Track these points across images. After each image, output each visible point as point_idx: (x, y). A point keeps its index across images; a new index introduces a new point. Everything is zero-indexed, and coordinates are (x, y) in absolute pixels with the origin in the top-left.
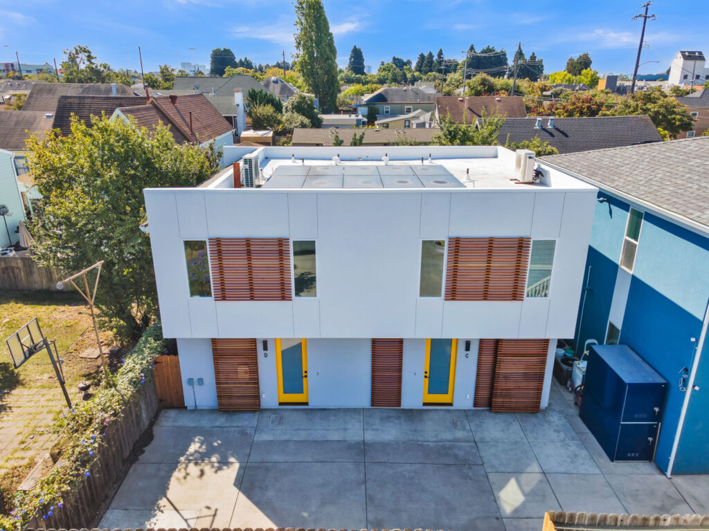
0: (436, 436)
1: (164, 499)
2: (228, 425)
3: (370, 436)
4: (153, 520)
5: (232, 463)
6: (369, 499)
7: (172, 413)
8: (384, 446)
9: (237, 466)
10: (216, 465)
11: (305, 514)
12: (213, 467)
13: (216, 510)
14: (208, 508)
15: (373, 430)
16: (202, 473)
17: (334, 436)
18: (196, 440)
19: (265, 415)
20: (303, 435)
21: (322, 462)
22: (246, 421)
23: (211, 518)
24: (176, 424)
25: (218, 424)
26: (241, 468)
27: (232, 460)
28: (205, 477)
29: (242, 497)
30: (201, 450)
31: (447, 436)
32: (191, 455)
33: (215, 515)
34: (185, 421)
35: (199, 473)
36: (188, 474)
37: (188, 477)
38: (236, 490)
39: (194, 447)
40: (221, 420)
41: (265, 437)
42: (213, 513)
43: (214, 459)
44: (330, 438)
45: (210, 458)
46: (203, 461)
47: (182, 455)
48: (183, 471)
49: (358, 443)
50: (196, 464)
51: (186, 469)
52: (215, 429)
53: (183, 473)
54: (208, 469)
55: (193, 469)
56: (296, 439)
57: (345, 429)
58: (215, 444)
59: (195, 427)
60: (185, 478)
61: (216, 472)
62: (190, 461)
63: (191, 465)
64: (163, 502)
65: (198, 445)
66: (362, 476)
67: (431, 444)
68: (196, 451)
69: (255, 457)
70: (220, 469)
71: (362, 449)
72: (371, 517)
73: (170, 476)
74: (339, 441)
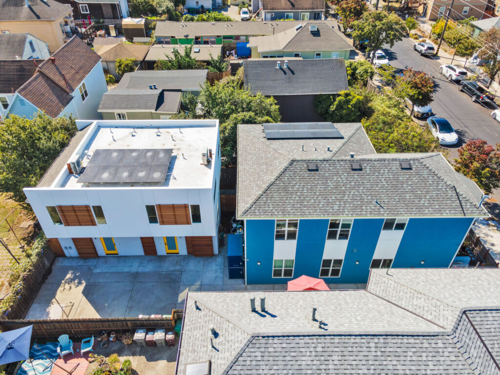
0: (168, 269)
1: (54, 299)
2: (83, 265)
3: (140, 270)
4: (49, 308)
5: (83, 283)
6: (131, 298)
7: (61, 259)
8: (144, 274)
9: (84, 284)
10: (77, 284)
11: (106, 305)
12: (75, 285)
13: (74, 304)
14: (71, 303)
15: (143, 266)
16: (71, 288)
17: (126, 270)
18: (70, 272)
19: (100, 259)
20: (113, 270)
21: (118, 282)
22: (92, 262)
23: (71, 307)
24: (62, 265)
25: (79, 264)
26: (86, 285)
27: (83, 282)
28: (71, 290)
29: (84, 298)
30: (71, 277)
31: (172, 268)
32: (67, 280)
33: (73, 306)
34: (66, 263)
35: (69, 288)
36: (65, 289)
37: (65, 290)
38: (82, 295)
39: (69, 276)
40: (81, 263)
41: (97, 271)
42: (72, 304)
43: (76, 281)
44: (124, 271)
45: (74, 281)
46: (71, 282)
47: (63, 280)
48: (63, 287)
49: (134, 273)
50: (69, 284)
51: (64, 286)
52: (78, 267)
53: (63, 288)
54: (73, 286)
55: (67, 286)
56: (110, 271)
57: (131, 266)
58: (77, 274)
59: (70, 266)
60: (63, 290)
61: (76, 287)
62: (66, 282)
63: (67, 284)
64: (54, 300)
65: (70, 275)
66: (131, 288)
67: (164, 273)
68: (69, 278)
69: (92, 281)
70: (78, 286)
71: (135, 276)
72: (129, 305)
73: (57, 289)
74: (127, 272)
